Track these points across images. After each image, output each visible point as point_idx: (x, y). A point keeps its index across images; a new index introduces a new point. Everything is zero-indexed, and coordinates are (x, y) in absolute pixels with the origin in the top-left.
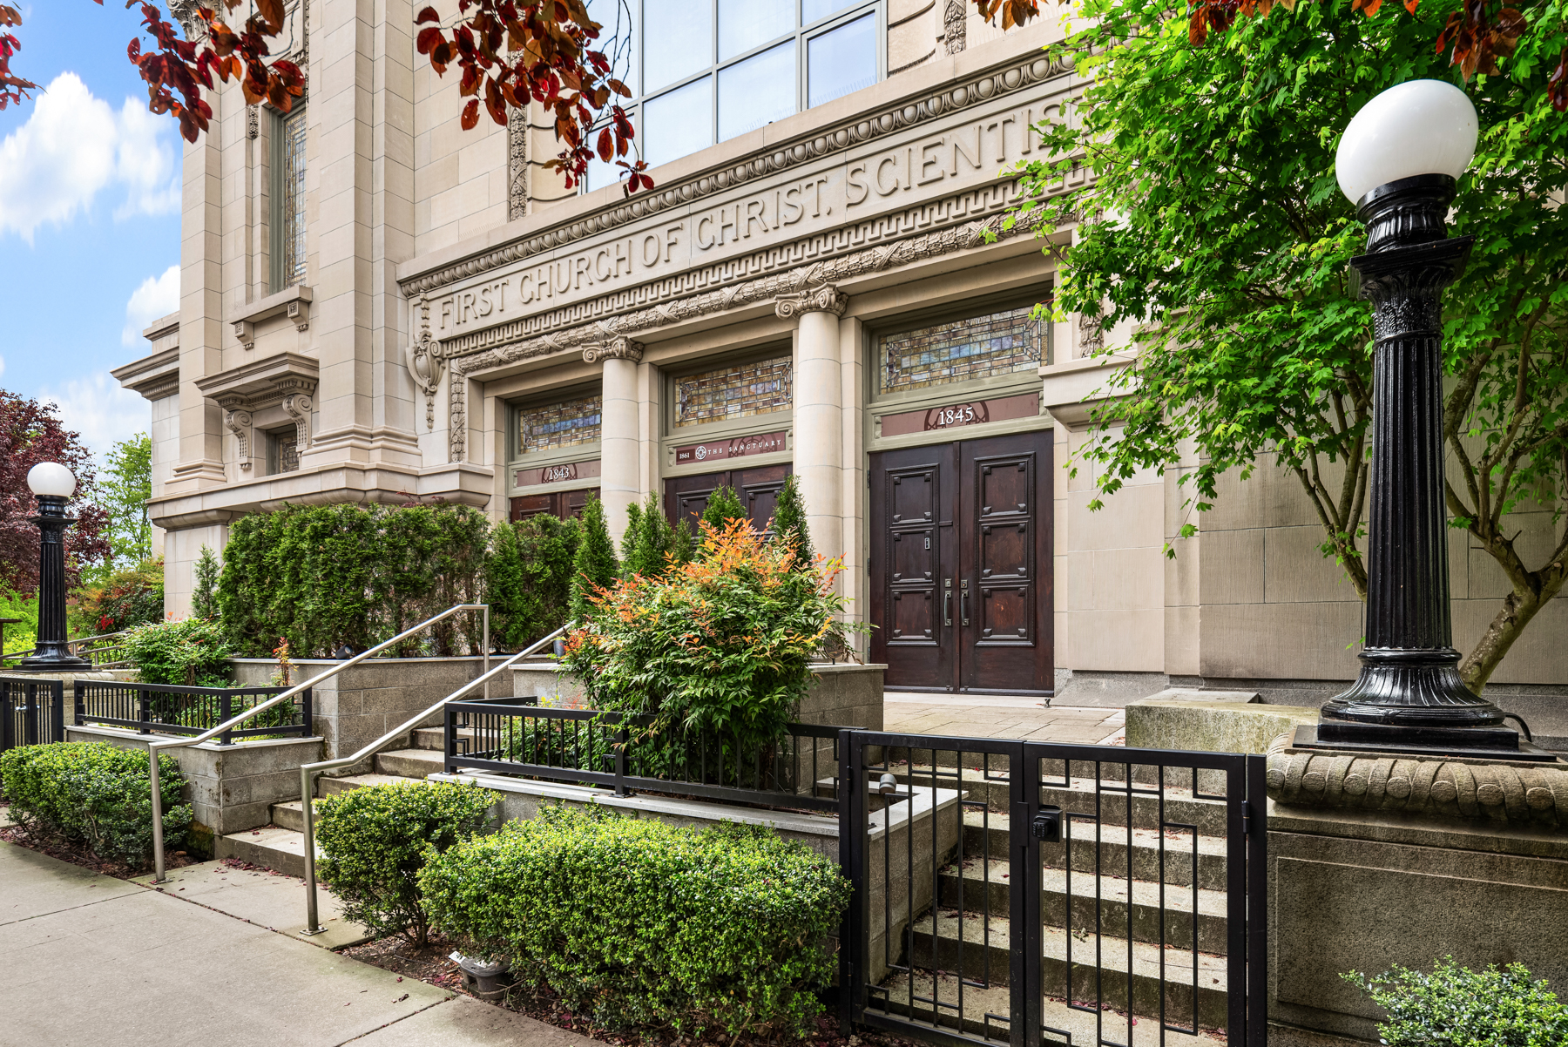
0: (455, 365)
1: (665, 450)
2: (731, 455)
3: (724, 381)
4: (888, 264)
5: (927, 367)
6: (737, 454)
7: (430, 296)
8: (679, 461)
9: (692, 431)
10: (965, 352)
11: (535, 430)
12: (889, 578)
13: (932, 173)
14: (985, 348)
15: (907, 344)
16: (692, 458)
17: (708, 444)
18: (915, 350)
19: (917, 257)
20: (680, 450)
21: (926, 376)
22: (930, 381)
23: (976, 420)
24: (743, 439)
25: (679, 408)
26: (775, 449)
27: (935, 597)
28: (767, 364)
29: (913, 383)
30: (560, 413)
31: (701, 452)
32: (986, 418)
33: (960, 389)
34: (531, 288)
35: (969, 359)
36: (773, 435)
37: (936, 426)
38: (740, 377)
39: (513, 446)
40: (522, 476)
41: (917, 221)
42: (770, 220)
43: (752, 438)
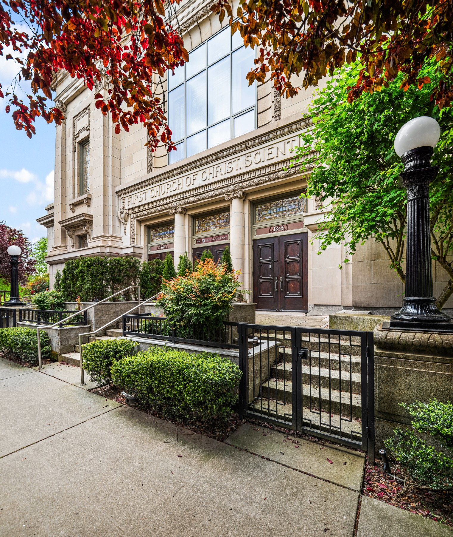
0: (132, 216)
1: (193, 240)
2: (212, 241)
3: (210, 219)
4: (258, 184)
5: (270, 214)
6: (214, 241)
7: (125, 196)
8: (197, 243)
9: (201, 235)
10: (281, 210)
11: (156, 235)
12: (259, 277)
13: (271, 156)
14: (287, 208)
15: (264, 208)
16: (201, 242)
17: (206, 238)
18: (266, 209)
19: (266, 182)
20: (197, 240)
21: (269, 217)
22: (271, 219)
23: (285, 230)
24: (216, 236)
25: (197, 228)
26: (225, 239)
27: (273, 283)
28: (223, 214)
29: (266, 219)
30: (163, 229)
31: (203, 240)
32: (288, 229)
33: (279, 221)
34: (154, 193)
35: (282, 212)
36: (224, 235)
37: (273, 232)
38: (215, 218)
39: (149, 240)
40: (152, 248)
41: (267, 171)
42: (223, 171)
43: (218, 236)
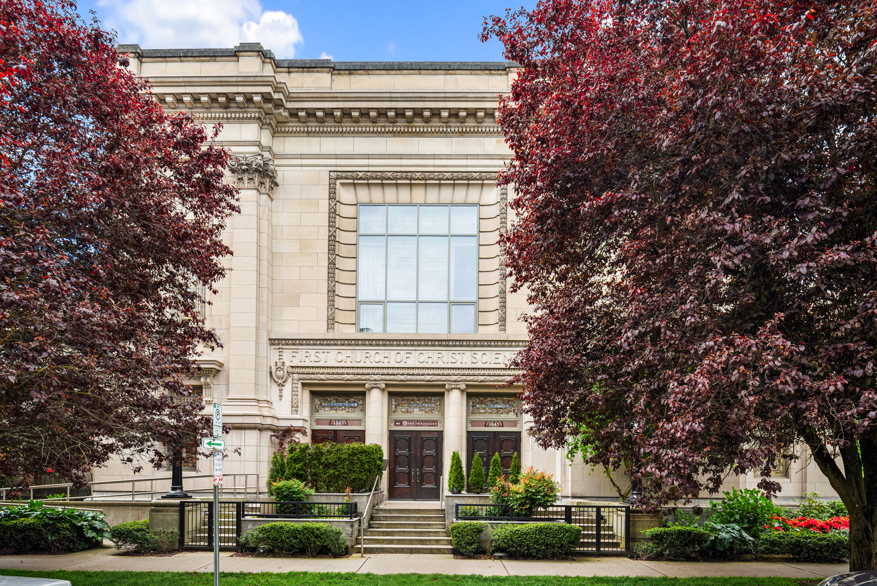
0: (296, 376)
1: (390, 421)
2: (417, 426)
3: (413, 400)
4: (482, 381)
5: (484, 408)
6: (419, 426)
7: (284, 347)
8: (395, 425)
9: (399, 415)
10: (496, 406)
11: (323, 404)
13: (497, 361)
14: (501, 407)
15: (478, 401)
16: (401, 425)
17: (408, 421)
18: (481, 403)
19: (491, 381)
20: (396, 421)
21: (483, 411)
22: (485, 413)
23: (500, 426)
24: (422, 421)
25: (394, 406)
26: (434, 426)
28: (430, 398)
29: (480, 413)
30: (337, 400)
31: (405, 423)
32: (503, 426)
33: (494, 417)
34: (340, 357)
35: (497, 408)
36: (433, 421)
37: (488, 426)
38: (419, 400)
39: (314, 410)
40: (318, 422)
41: (492, 372)
42: (445, 359)
43: (425, 421)
